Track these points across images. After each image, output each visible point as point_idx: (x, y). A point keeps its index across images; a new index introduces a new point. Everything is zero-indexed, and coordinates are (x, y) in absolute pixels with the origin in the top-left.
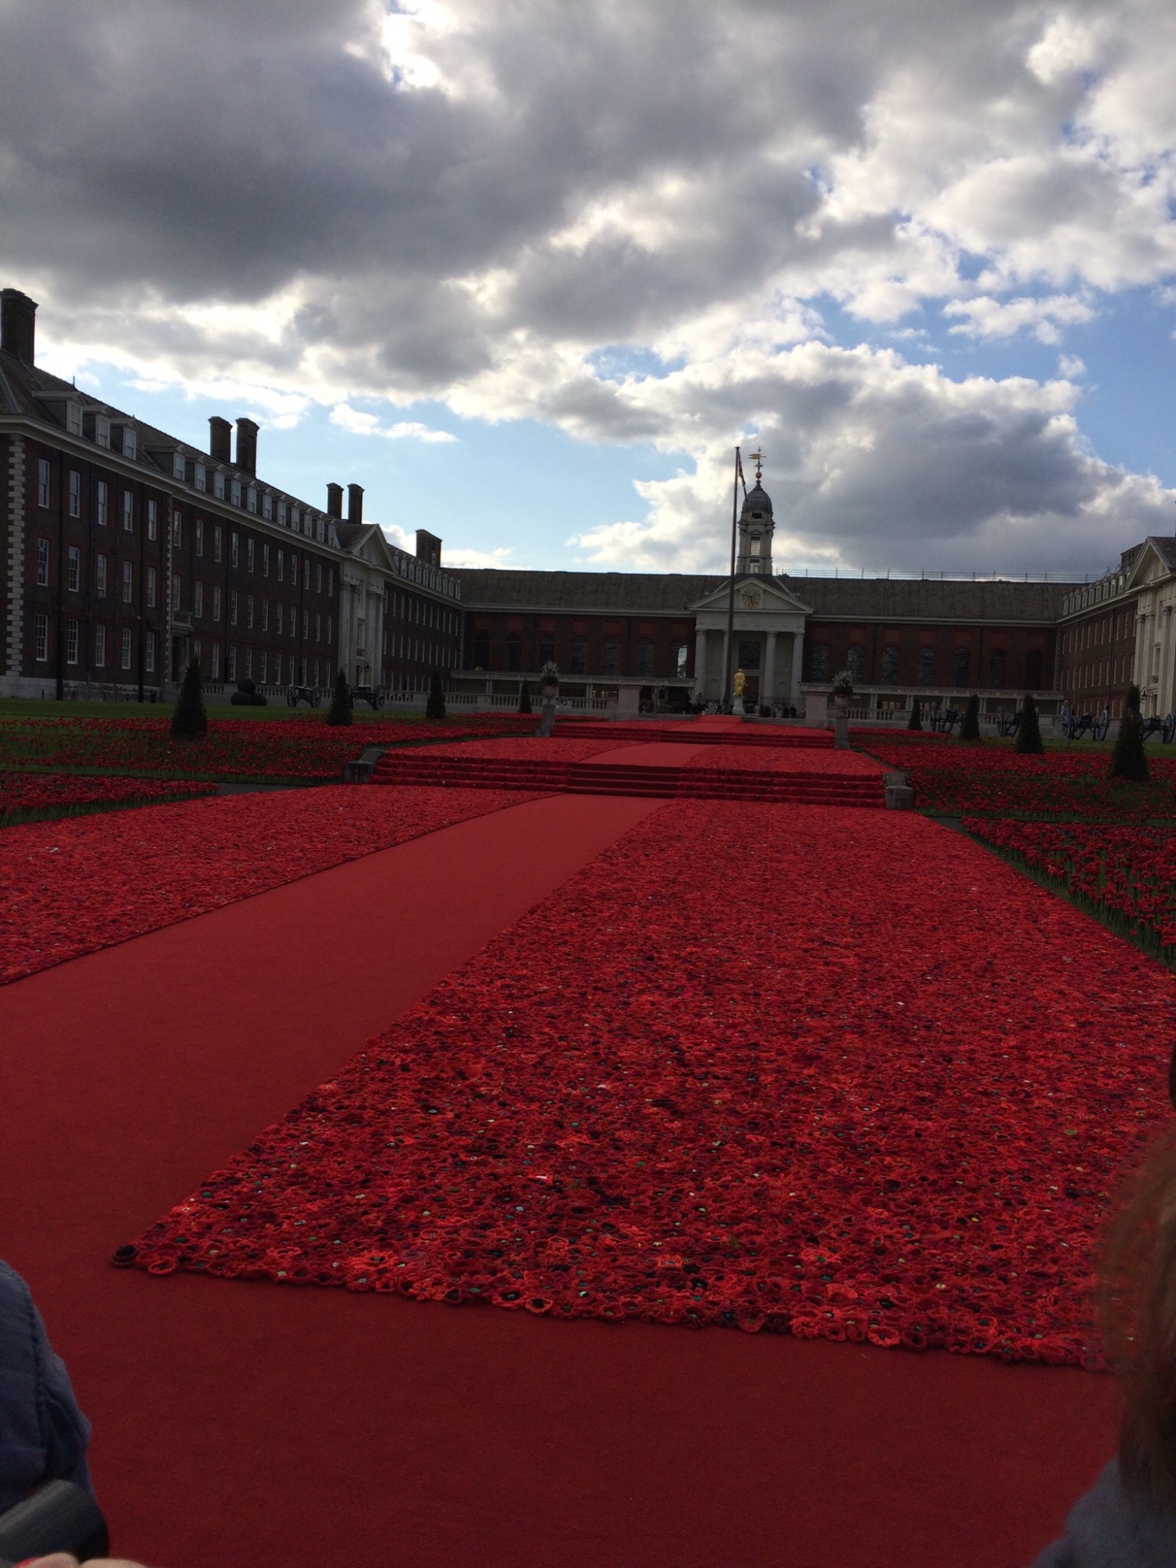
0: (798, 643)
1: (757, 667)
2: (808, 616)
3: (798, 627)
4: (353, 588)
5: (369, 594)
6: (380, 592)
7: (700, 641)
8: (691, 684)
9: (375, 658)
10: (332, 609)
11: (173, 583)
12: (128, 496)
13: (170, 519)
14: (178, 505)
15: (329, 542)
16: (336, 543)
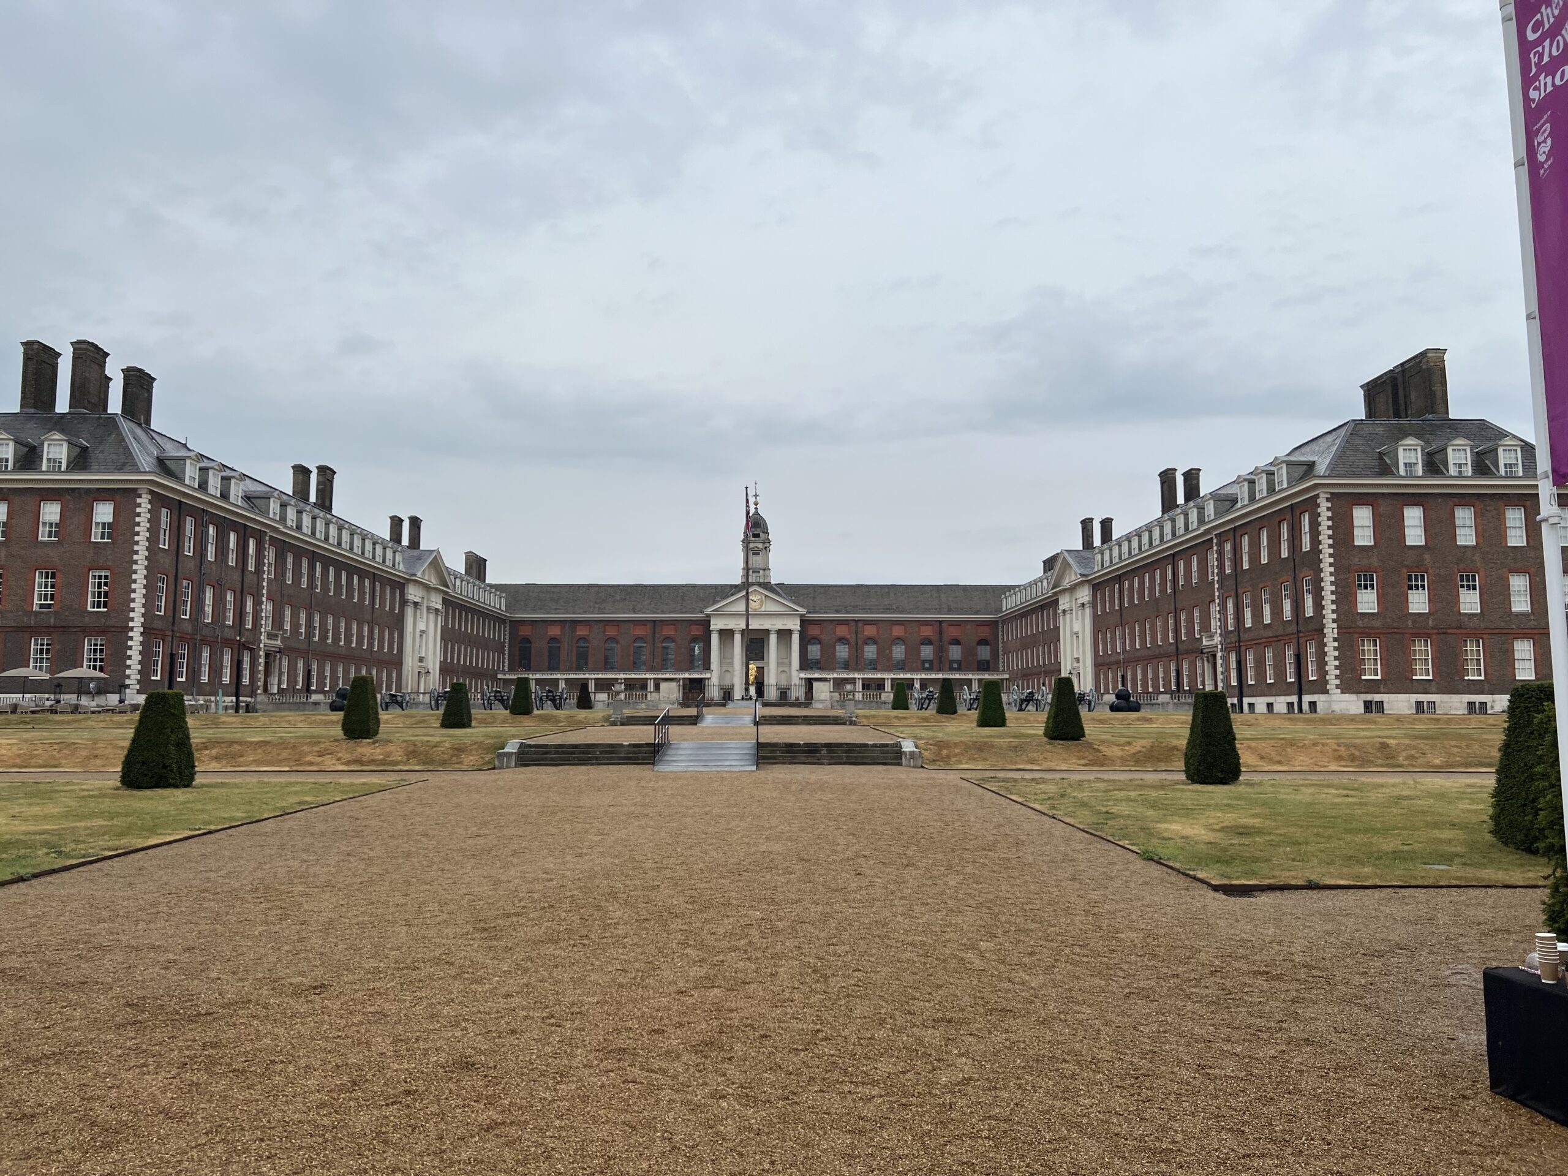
0: (796, 638)
1: (762, 659)
2: (802, 616)
3: (794, 625)
4: (416, 604)
5: (429, 608)
6: (439, 607)
7: (715, 639)
8: (708, 676)
9: (434, 664)
10: (398, 624)
11: (267, 607)
12: (232, 537)
13: (266, 553)
14: (274, 541)
15: (397, 567)
16: (402, 567)
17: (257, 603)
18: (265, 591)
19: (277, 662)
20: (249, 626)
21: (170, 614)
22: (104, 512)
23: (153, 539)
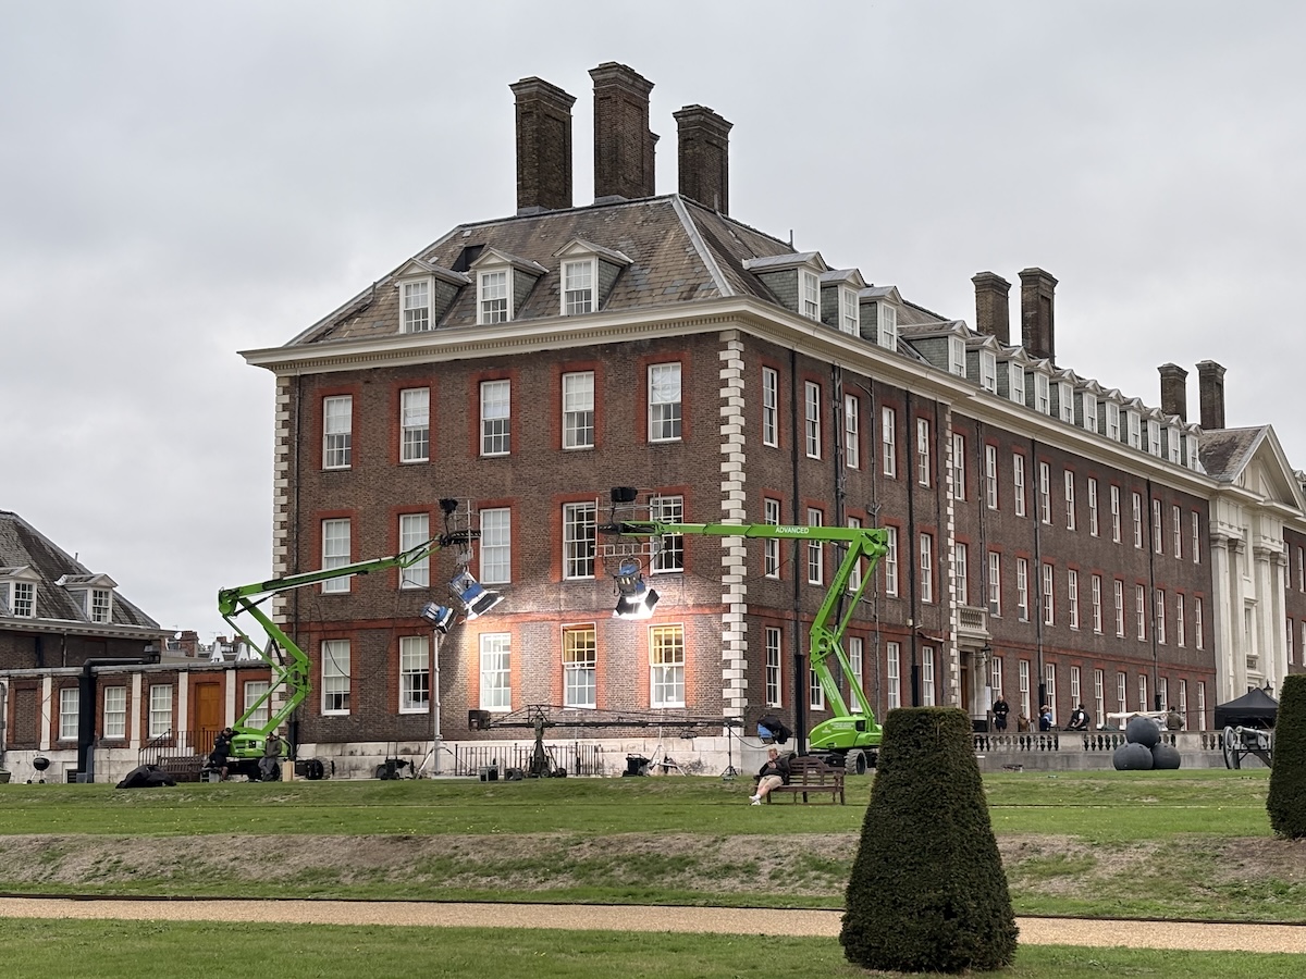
4: (1233, 543)
5: (1258, 552)
9: (1276, 671)
10: (1200, 586)
11: (956, 556)
12: (887, 418)
13: (949, 449)
14: (959, 421)
15: (1190, 466)
16: (1199, 467)
17: (939, 551)
18: (951, 527)
19: (984, 669)
20: (927, 599)
21: (790, 576)
22: (666, 385)
23: (751, 430)
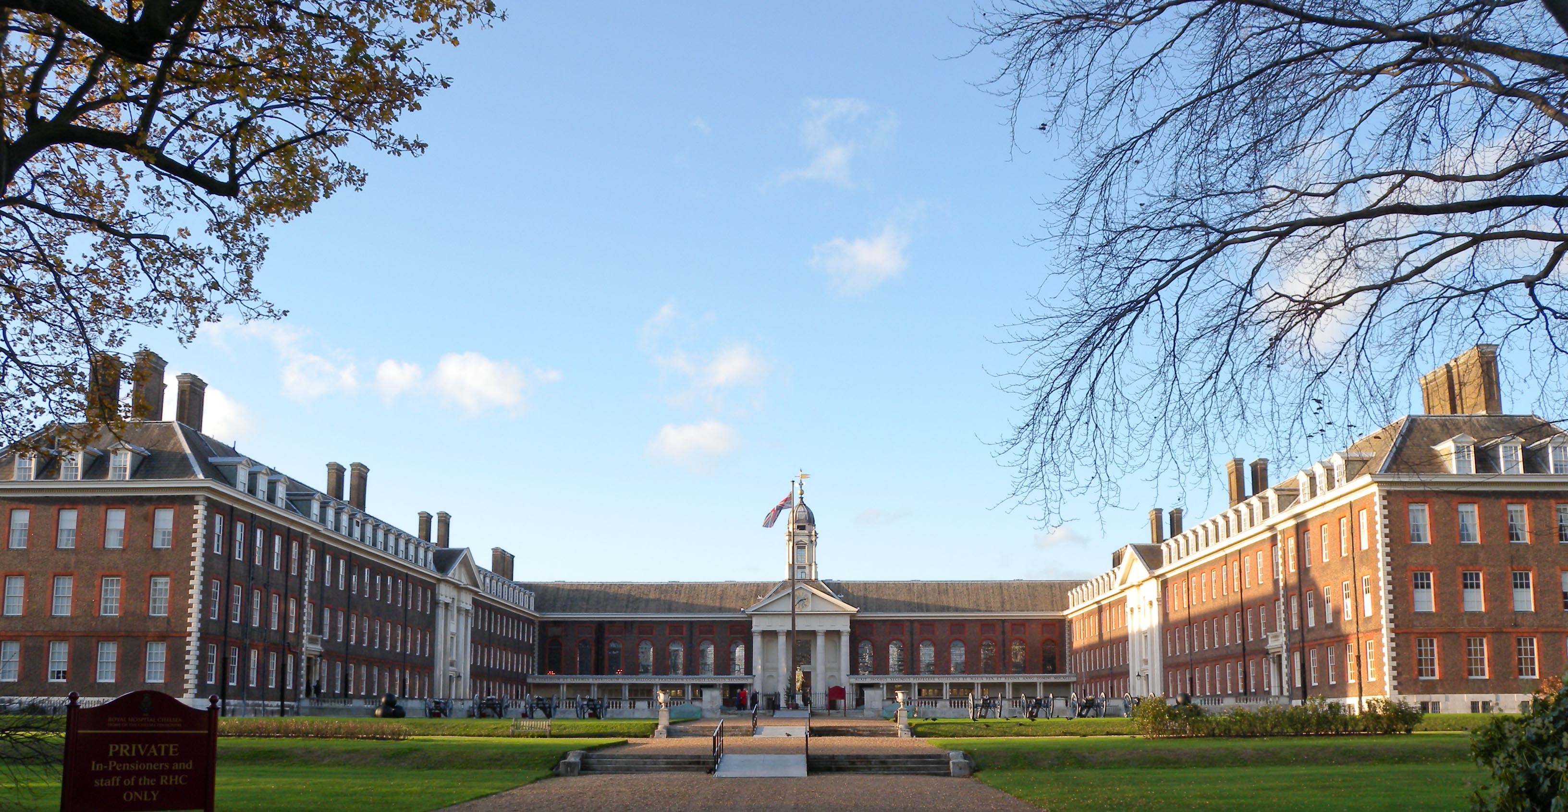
0: (845, 640)
1: (809, 663)
2: (852, 615)
3: (844, 626)
4: (447, 605)
5: (459, 610)
6: (469, 607)
7: (757, 641)
8: (749, 681)
9: (465, 667)
10: (429, 624)
11: (308, 609)
12: (277, 539)
13: (308, 557)
14: (314, 543)
15: (428, 567)
16: (432, 566)
17: (300, 607)
18: (306, 595)
19: (318, 667)
20: (292, 631)
21: (223, 617)
22: (165, 519)
23: (208, 545)
